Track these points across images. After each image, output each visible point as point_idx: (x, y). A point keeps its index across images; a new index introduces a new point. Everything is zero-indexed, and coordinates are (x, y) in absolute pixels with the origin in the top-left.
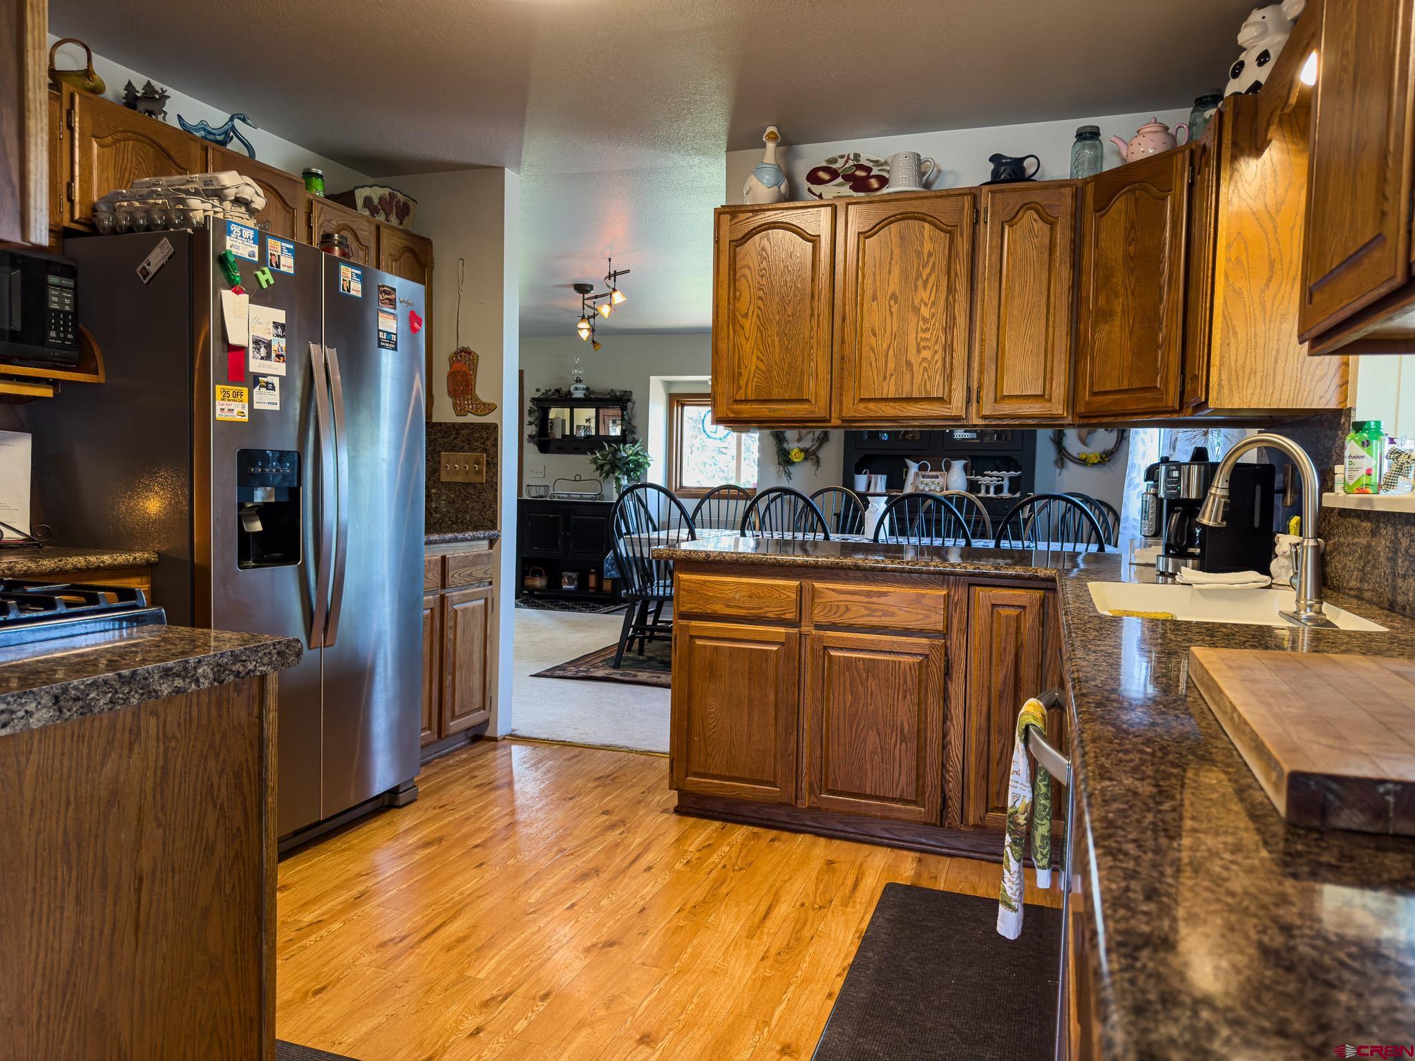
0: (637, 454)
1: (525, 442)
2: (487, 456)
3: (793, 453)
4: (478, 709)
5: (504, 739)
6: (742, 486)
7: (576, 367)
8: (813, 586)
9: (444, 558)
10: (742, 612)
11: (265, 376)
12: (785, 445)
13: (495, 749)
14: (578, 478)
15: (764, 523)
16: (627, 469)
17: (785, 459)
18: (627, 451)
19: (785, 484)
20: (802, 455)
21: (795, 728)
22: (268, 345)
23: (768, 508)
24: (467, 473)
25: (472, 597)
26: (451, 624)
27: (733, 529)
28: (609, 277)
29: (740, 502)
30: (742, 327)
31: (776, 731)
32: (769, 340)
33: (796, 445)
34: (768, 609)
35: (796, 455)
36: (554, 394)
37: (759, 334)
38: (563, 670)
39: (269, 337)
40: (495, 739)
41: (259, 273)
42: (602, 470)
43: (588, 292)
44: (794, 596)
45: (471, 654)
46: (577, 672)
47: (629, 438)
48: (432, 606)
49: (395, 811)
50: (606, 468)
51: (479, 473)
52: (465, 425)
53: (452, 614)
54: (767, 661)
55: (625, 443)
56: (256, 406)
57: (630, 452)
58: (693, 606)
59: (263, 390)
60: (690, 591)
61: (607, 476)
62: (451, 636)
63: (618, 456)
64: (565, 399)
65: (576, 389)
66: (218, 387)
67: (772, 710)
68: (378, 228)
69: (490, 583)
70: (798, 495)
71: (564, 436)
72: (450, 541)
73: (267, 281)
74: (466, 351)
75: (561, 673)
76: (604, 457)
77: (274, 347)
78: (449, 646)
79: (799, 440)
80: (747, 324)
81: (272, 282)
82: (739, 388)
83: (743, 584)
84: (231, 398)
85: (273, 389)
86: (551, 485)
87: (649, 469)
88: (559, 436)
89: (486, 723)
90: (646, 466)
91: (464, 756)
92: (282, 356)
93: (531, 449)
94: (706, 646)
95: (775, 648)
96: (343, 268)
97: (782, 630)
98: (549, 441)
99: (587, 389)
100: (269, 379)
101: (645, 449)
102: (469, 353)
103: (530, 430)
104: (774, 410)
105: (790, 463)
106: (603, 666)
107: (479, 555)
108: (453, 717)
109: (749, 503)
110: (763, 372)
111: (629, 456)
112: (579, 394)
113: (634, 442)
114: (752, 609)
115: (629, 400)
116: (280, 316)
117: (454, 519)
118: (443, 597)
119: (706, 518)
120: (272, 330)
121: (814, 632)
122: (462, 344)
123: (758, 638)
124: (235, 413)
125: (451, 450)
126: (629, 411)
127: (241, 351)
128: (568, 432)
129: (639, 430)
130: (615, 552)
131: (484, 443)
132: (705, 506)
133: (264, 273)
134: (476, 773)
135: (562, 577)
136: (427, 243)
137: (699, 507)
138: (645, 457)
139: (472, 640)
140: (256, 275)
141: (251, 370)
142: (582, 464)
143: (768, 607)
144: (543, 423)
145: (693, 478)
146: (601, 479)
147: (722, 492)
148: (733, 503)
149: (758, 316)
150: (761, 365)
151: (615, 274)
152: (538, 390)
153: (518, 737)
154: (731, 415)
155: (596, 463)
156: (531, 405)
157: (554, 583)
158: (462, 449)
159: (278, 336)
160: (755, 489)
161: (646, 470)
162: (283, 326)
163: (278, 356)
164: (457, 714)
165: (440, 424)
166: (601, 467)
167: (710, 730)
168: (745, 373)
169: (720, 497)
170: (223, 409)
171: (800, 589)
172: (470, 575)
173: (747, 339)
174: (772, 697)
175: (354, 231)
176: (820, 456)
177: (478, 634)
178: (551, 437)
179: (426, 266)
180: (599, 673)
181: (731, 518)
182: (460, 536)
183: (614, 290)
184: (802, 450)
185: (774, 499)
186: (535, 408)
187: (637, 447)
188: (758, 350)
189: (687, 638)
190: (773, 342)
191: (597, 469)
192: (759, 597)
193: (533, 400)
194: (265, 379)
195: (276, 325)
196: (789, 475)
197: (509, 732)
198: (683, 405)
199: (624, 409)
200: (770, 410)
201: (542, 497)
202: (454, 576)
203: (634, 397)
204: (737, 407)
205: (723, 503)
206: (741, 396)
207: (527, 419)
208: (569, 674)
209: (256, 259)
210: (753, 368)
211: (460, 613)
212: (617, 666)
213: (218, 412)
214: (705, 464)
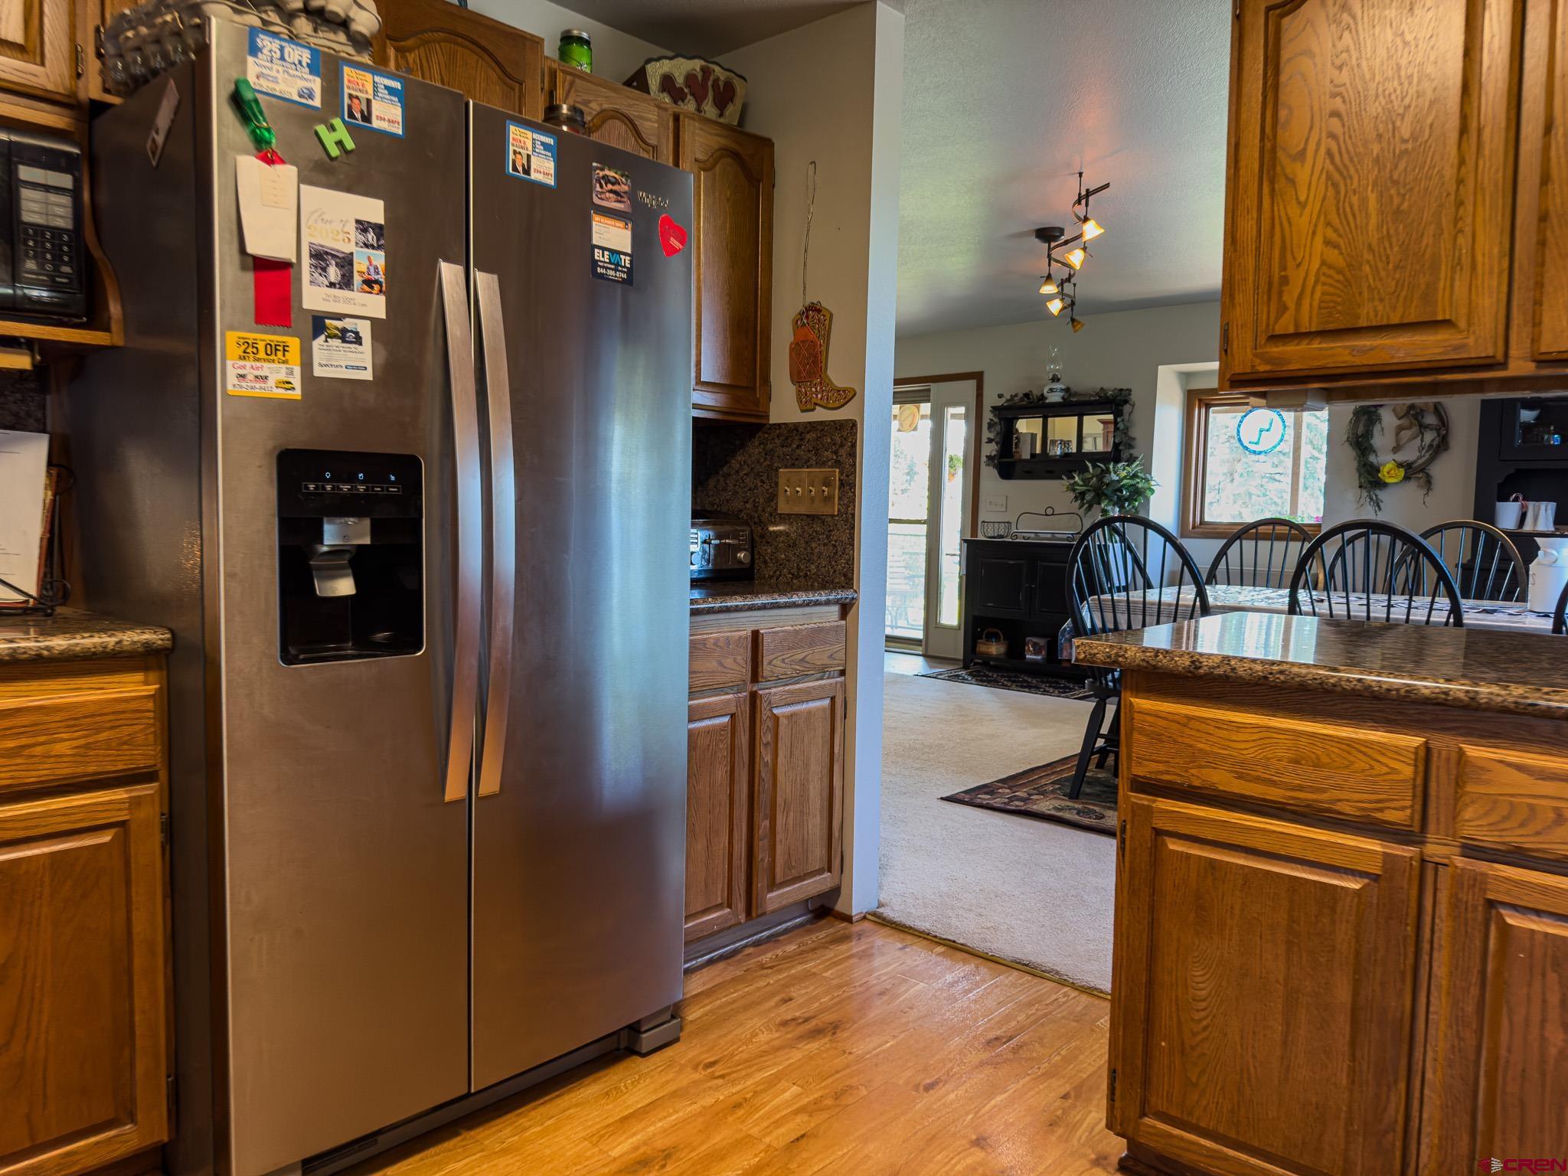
0: (1135, 476)
1: (983, 465)
2: (841, 473)
3: (1385, 470)
4: (820, 872)
5: (865, 918)
6: (1298, 521)
7: (1053, 361)
8: (1461, 753)
9: (756, 635)
10: (1275, 794)
11: (339, 317)
12: (1372, 458)
13: (845, 938)
14: (1050, 511)
15: (1332, 576)
16: (1119, 498)
17: (1371, 480)
18: (1120, 473)
19: (1369, 514)
20: (1402, 473)
21: (1403, 1072)
22: (346, 262)
23: (1341, 553)
24: (812, 499)
25: (808, 696)
26: (768, 738)
27: (1280, 587)
28: (1079, 202)
29: (1291, 544)
30: (1292, 181)
31: (1352, 1071)
32: (1355, 200)
33: (1392, 456)
34: (1338, 794)
35: (1389, 472)
36: (1022, 400)
37: (1331, 192)
38: (991, 793)
39: (347, 248)
40: (848, 919)
41: (321, 129)
42: (1083, 499)
43: (1056, 238)
44: (1407, 771)
45: (804, 786)
46: (1011, 799)
47: (1125, 455)
48: (733, 710)
49: (635, 1058)
50: (1088, 497)
51: (829, 499)
52: (812, 426)
53: (770, 723)
54: (1333, 910)
55: (1117, 460)
56: (318, 372)
57: (1124, 474)
58: (1162, 767)
59: (337, 342)
60: (1157, 737)
61: (1090, 508)
62: (768, 758)
63: (1106, 480)
64: (1036, 406)
65: (1051, 390)
66: (232, 337)
67: (1342, 1023)
68: (676, 118)
69: (843, 673)
70: (1396, 533)
71: (1033, 455)
72: (764, 607)
73: (340, 144)
74: (814, 309)
75: (984, 798)
76: (1086, 481)
77: (360, 265)
78: (764, 773)
79: (1397, 449)
80: (1303, 173)
81: (350, 145)
82: (1283, 309)
83: (1279, 731)
84: (261, 354)
85: (358, 340)
86: (1013, 520)
87: (1152, 498)
88: (1026, 455)
89: (835, 892)
90: (1148, 493)
91: (791, 948)
92: (376, 282)
93: (989, 474)
94: (1188, 856)
95: (1354, 885)
96: (514, 131)
97: (1374, 845)
98: (1014, 463)
99: (1067, 390)
100: (348, 323)
101: (1148, 468)
102: (819, 311)
103: (989, 449)
104: (1363, 351)
105: (1380, 484)
106: (1053, 792)
107: (820, 630)
108: (773, 885)
109: (1307, 545)
110: (1340, 272)
111: (1122, 480)
112: (1055, 398)
113: (1131, 460)
114: (1300, 788)
115: (1126, 402)
116: (374, 210)
117: (795, 571)
118: (754, 696)
119: (1234, 566)
120: (354, 234)
121: (1460, 862)
122: (811, 298)
123: (1310, 856)
124: (271, 383)
125: (793, 466)
126: (1126, 416)
127: (280, 268)
128: (1038, 450)
129: (1139, 443)
130: (1075, 622)
131: (836, 453)
132: (1234, 551)
133: (332, 128)
134: (794, 992)
135: (1024, 644)
136: (766, 144)
137: (1223, 553)
138: (1147, 481)
139: (807, 765)
140: (317, 134)
141: (307, 305)
142: (1055, 492)
143: (1341, 788)
144: (1007, 438)
145: (1221, 510)
146: (1081, 512)
147: (1262, 529)
148: (1280, 546)
149: (1329, 153)
150: (1333, 255)
151: (1089, 193)
152: (1000, 396)
153: (884, 919)
154: (1262, 368)
155: (1074, 490)
156: (991, 416)
157: (1016, 651)
158: (807, 464)
159: (366, 246)
160: (1319, 526)
161: (1147, 500)
162: (378, 229)
163: (369, 283)
164: (779, 878)
165: (779, 425)
166: (1081, 496)
167: (1194, 1034)
168: (1296, 278)
169: (1257, 538)
170: (243, 376)
171: (1426, 758)
172: (802, 660)
173: (1302, 205)
174: (1343, 994)
175: (631, 122)
176: (1430, 472)
177: (817, 755)
178: (1016, 457)
179: (759, 181)
180: (1045, 806)
181: (1276, 567)
182: (783, 600)
183: (1086, 219)
184: (1400, 465)
185: (1352, 540)
186: (996, 420)
187: (1135, 467)
188: (1328, 224)
189: (1148, 834)
190: (1364, 201)
191: (1076, 498)
192: (1317, 765)
193: (995, 409)
194: (339, 324)
195: (363, 226)
196: (1377, 504)
197: (872, 906)
198: (1208, 406)
199: (1118, 414)
200: (1353, 349)
201: (1001, 537)
202: (772, 662)
203: (1134, 397)
204: (1276, 350)
205: (1264, 546)
206: (1286, 325)
207: (986, 434)
208: (997, 802)
209: (317, 102)
210: (1316, 264)
211: (783, 722)
212: (1074, 795)
213: (232, 379)
214: (1250, 495)
